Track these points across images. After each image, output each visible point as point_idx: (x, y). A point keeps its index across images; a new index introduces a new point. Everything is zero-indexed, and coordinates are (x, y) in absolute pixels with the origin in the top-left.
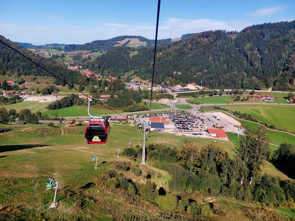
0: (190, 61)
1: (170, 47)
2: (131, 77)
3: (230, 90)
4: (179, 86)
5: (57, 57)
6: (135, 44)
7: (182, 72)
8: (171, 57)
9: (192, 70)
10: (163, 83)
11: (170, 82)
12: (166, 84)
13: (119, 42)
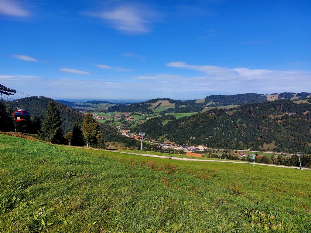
2: (164, 140)
3: (223, 150)
4: (194, 146)
5: (109, 121)
6: (165, 106)
7: (195, 138)
8: (189, 128)
9: (202, 136)
10: (184, 144)
11: (188, 144)
12: (185, 145)
13: (152, 104)
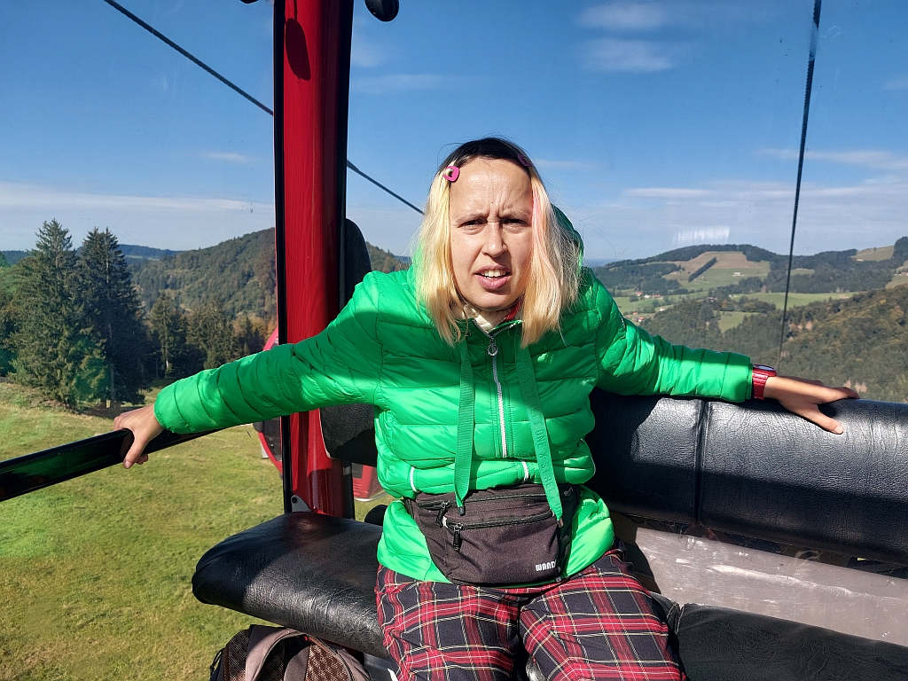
0: (894, 356)
1: (839, 310)
6: (732, 271)
7: (868, 386)
9: (900, 382)
13: (683, 264)
